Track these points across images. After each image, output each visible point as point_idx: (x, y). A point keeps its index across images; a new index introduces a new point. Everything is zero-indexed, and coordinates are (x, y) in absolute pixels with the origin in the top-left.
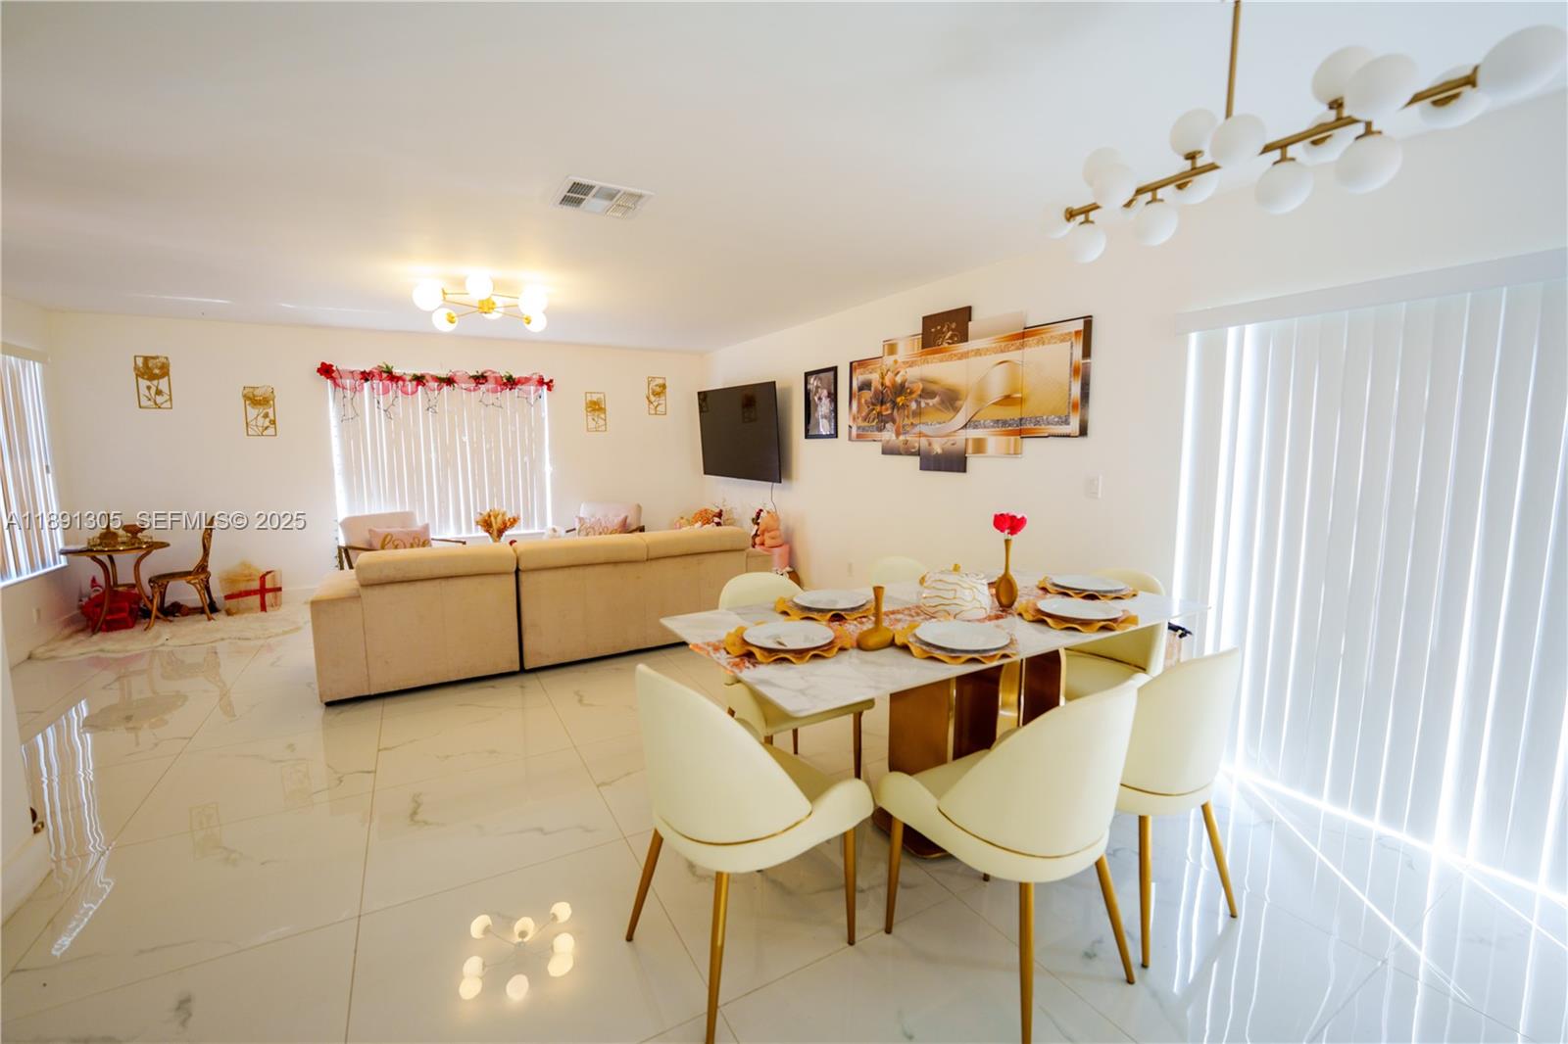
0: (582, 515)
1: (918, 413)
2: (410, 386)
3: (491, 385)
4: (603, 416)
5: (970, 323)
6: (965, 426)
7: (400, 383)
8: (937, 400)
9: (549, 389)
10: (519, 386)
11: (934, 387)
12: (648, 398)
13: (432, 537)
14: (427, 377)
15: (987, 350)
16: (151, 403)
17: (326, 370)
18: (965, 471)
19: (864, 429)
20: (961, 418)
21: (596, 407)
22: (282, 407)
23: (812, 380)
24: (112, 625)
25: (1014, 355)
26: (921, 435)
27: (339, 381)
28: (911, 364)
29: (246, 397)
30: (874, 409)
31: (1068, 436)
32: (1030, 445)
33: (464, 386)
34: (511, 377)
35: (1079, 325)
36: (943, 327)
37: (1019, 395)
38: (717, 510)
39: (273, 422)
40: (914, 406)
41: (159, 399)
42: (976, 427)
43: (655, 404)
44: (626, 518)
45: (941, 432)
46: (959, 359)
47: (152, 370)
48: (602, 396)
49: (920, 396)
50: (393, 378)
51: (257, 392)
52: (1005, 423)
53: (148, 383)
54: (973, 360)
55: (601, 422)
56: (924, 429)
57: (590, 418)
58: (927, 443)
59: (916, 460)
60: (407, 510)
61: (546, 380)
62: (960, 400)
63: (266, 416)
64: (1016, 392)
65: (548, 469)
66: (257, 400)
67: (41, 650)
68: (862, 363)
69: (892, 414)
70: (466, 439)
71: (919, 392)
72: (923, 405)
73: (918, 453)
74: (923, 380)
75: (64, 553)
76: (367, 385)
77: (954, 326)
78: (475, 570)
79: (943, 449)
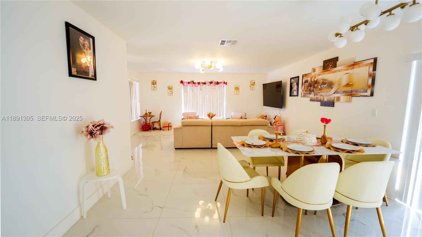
0: (232, 115)
1: (321, 89)
2: (197, 85)
3: (213, 84)
4: (238, 91)
5: (337, 62)
6: (334, 93)
7: (195, 84)
8: (326, 85)
9: (226, 84)
10: (219, 84)
11: (326, 82)
12: (250, 86)
13: (199, 118)
14: (200, 83)
15: (342, 70)
16: (153, 89)
17: (182, 82)
18: (334, 106)
19: (305, 94)
20: (333, 91)
21: (237, 89)
22: (174, 90)
23: (292, 80)
24: (146, 130)
25: (350, 71)
26: (321, 95)
27: (184, 84)
28: (319, 75)
29: (168, 88)
30: (308, 88)
31: (367, 96)
32: (354, 99)
33: (208, 84)
34: (218, 82)
35: (372, 61)
36: (329, 64)
37: (351, 83)
38: (266, 115)
39: (172, 93)
40: (319, 87)
41: (155, 88)
42: (337, 93)
43: (252, 87)
44: (242, 116)
45: (327, 95)
46: (334, 73)
47: (154, 83)
48: (238, 86)
49: (322, 84)
50: (194, 83)
51: (170, 87)
52: (346, 92)
53: (153, 85)
54: (338, 73)
55: (238, 92)
56: (322, 94)
57: (235, 91)
58: (323, 98)
59: (320, 103)
60: (195, 112)
61: (226, 82)
62: (333, 85)
63: (171, 91)
64: (350, 82)
65: (225, 104)
66: (170, 88)
67: (136, 133)
68: (306, 75)
69: (313, 89)
70: (208, 96)
71: (321, 83)
72: (322, 87)
73: (320, 101)
74: (323, 79)
75: (140, 116)
76: (189, 85)
77: (332, 63)
78: (203, 125)
79: (327, 100)
